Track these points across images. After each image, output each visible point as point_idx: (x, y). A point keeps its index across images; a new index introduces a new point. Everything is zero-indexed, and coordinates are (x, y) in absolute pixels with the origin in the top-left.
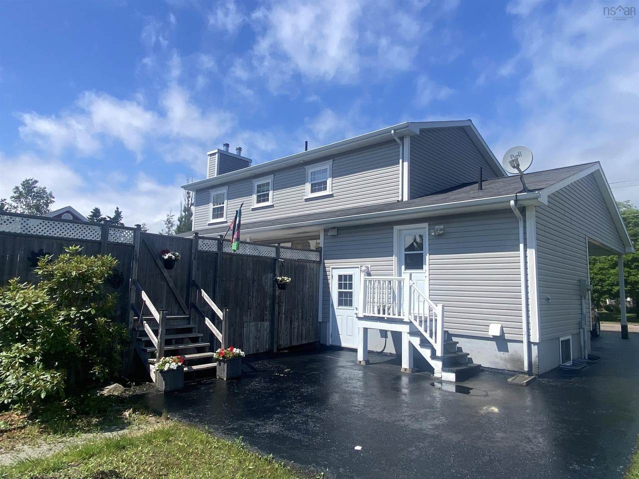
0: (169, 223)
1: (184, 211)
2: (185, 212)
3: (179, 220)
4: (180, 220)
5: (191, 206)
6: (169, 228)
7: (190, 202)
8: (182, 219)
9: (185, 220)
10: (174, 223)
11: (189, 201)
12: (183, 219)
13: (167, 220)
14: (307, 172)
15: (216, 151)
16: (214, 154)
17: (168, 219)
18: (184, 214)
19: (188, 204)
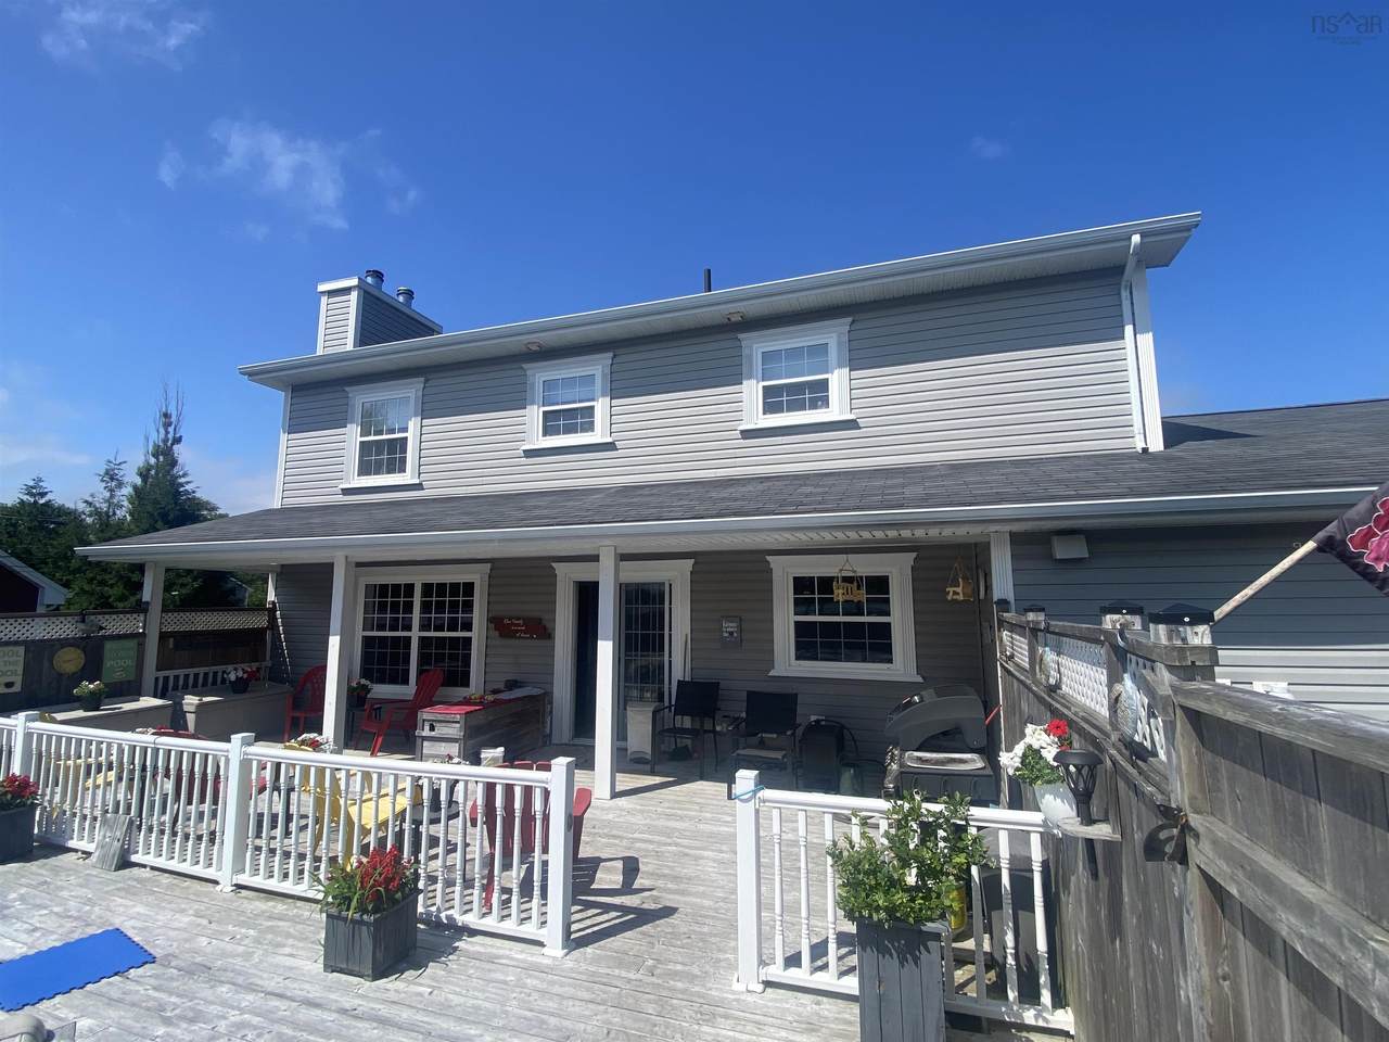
0: (112, 479)
1: (153, 456)
2: (155, 455)
3: (140, 474)
4: (144, 474)
5: (172, 445)
6: (111, 490)
7: (170, 436)
8: (149, 470)
9: (157, 474)
10: (126, 479)
11: (167, 433)
12: (153, 472)
13: (107, 473)
14: (745, 352)
15: (354, 282)
16: (346, 291)
17: (107, 470)
18: (153, 461)
19: (165, 441)
